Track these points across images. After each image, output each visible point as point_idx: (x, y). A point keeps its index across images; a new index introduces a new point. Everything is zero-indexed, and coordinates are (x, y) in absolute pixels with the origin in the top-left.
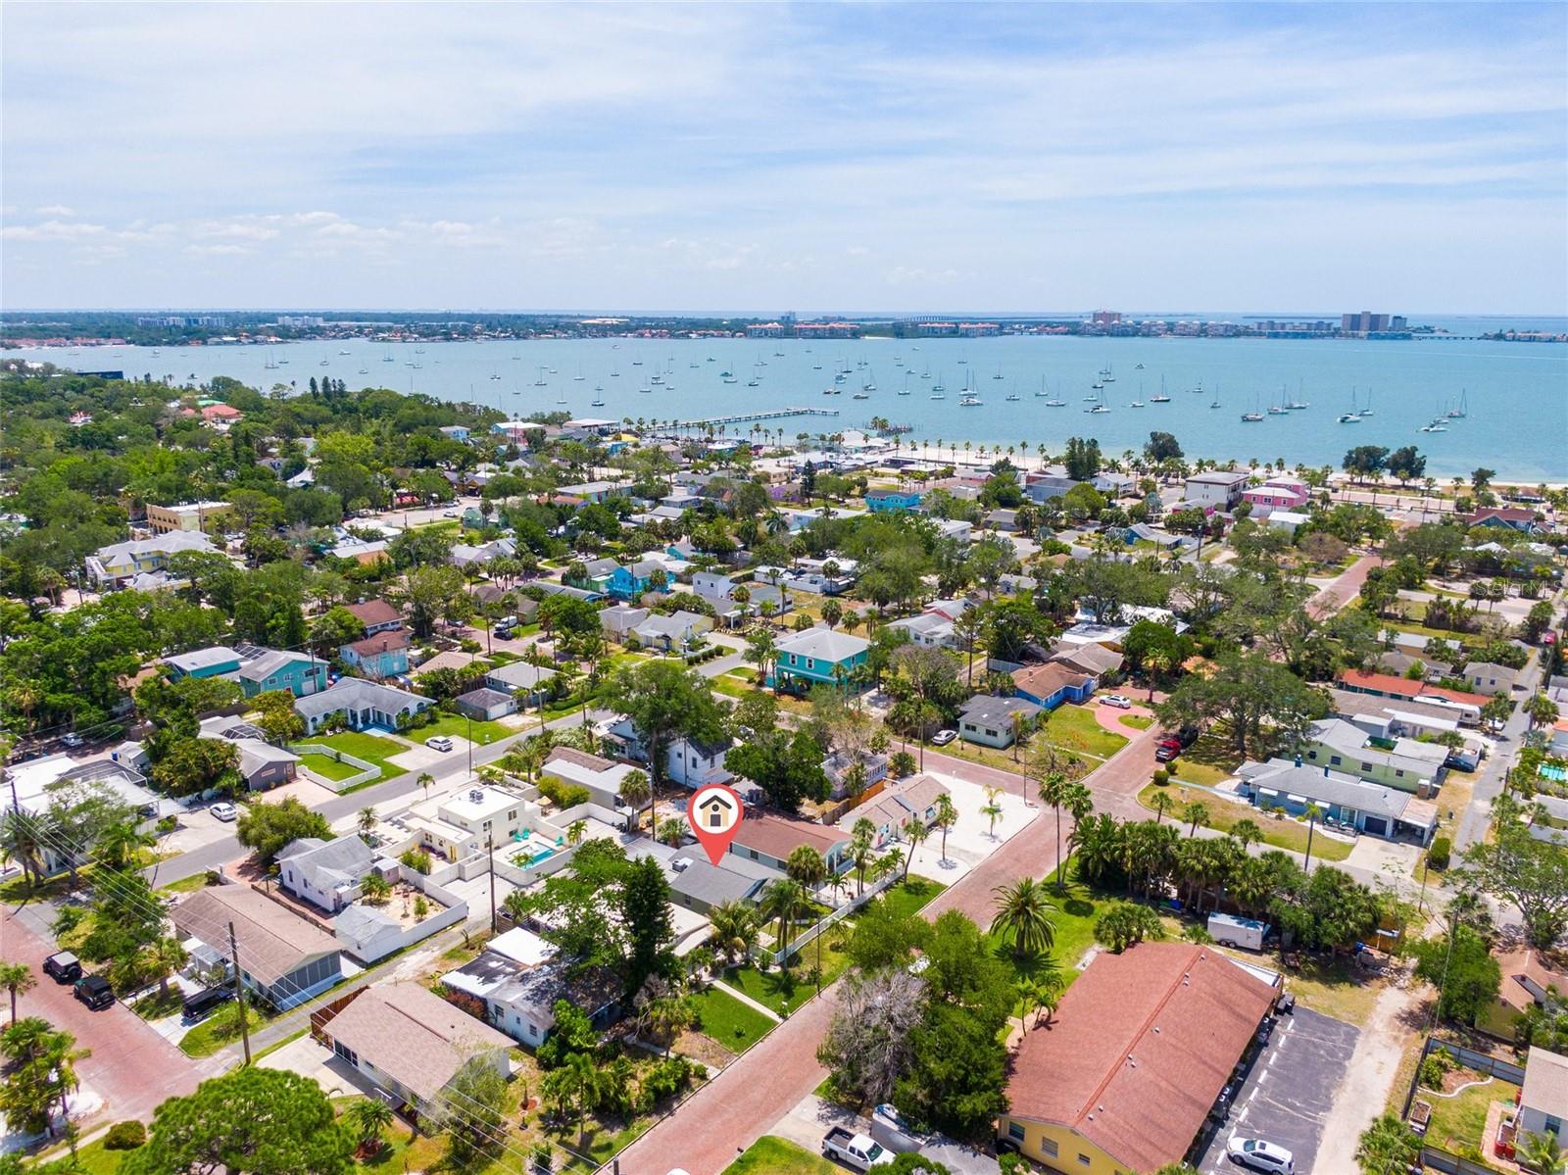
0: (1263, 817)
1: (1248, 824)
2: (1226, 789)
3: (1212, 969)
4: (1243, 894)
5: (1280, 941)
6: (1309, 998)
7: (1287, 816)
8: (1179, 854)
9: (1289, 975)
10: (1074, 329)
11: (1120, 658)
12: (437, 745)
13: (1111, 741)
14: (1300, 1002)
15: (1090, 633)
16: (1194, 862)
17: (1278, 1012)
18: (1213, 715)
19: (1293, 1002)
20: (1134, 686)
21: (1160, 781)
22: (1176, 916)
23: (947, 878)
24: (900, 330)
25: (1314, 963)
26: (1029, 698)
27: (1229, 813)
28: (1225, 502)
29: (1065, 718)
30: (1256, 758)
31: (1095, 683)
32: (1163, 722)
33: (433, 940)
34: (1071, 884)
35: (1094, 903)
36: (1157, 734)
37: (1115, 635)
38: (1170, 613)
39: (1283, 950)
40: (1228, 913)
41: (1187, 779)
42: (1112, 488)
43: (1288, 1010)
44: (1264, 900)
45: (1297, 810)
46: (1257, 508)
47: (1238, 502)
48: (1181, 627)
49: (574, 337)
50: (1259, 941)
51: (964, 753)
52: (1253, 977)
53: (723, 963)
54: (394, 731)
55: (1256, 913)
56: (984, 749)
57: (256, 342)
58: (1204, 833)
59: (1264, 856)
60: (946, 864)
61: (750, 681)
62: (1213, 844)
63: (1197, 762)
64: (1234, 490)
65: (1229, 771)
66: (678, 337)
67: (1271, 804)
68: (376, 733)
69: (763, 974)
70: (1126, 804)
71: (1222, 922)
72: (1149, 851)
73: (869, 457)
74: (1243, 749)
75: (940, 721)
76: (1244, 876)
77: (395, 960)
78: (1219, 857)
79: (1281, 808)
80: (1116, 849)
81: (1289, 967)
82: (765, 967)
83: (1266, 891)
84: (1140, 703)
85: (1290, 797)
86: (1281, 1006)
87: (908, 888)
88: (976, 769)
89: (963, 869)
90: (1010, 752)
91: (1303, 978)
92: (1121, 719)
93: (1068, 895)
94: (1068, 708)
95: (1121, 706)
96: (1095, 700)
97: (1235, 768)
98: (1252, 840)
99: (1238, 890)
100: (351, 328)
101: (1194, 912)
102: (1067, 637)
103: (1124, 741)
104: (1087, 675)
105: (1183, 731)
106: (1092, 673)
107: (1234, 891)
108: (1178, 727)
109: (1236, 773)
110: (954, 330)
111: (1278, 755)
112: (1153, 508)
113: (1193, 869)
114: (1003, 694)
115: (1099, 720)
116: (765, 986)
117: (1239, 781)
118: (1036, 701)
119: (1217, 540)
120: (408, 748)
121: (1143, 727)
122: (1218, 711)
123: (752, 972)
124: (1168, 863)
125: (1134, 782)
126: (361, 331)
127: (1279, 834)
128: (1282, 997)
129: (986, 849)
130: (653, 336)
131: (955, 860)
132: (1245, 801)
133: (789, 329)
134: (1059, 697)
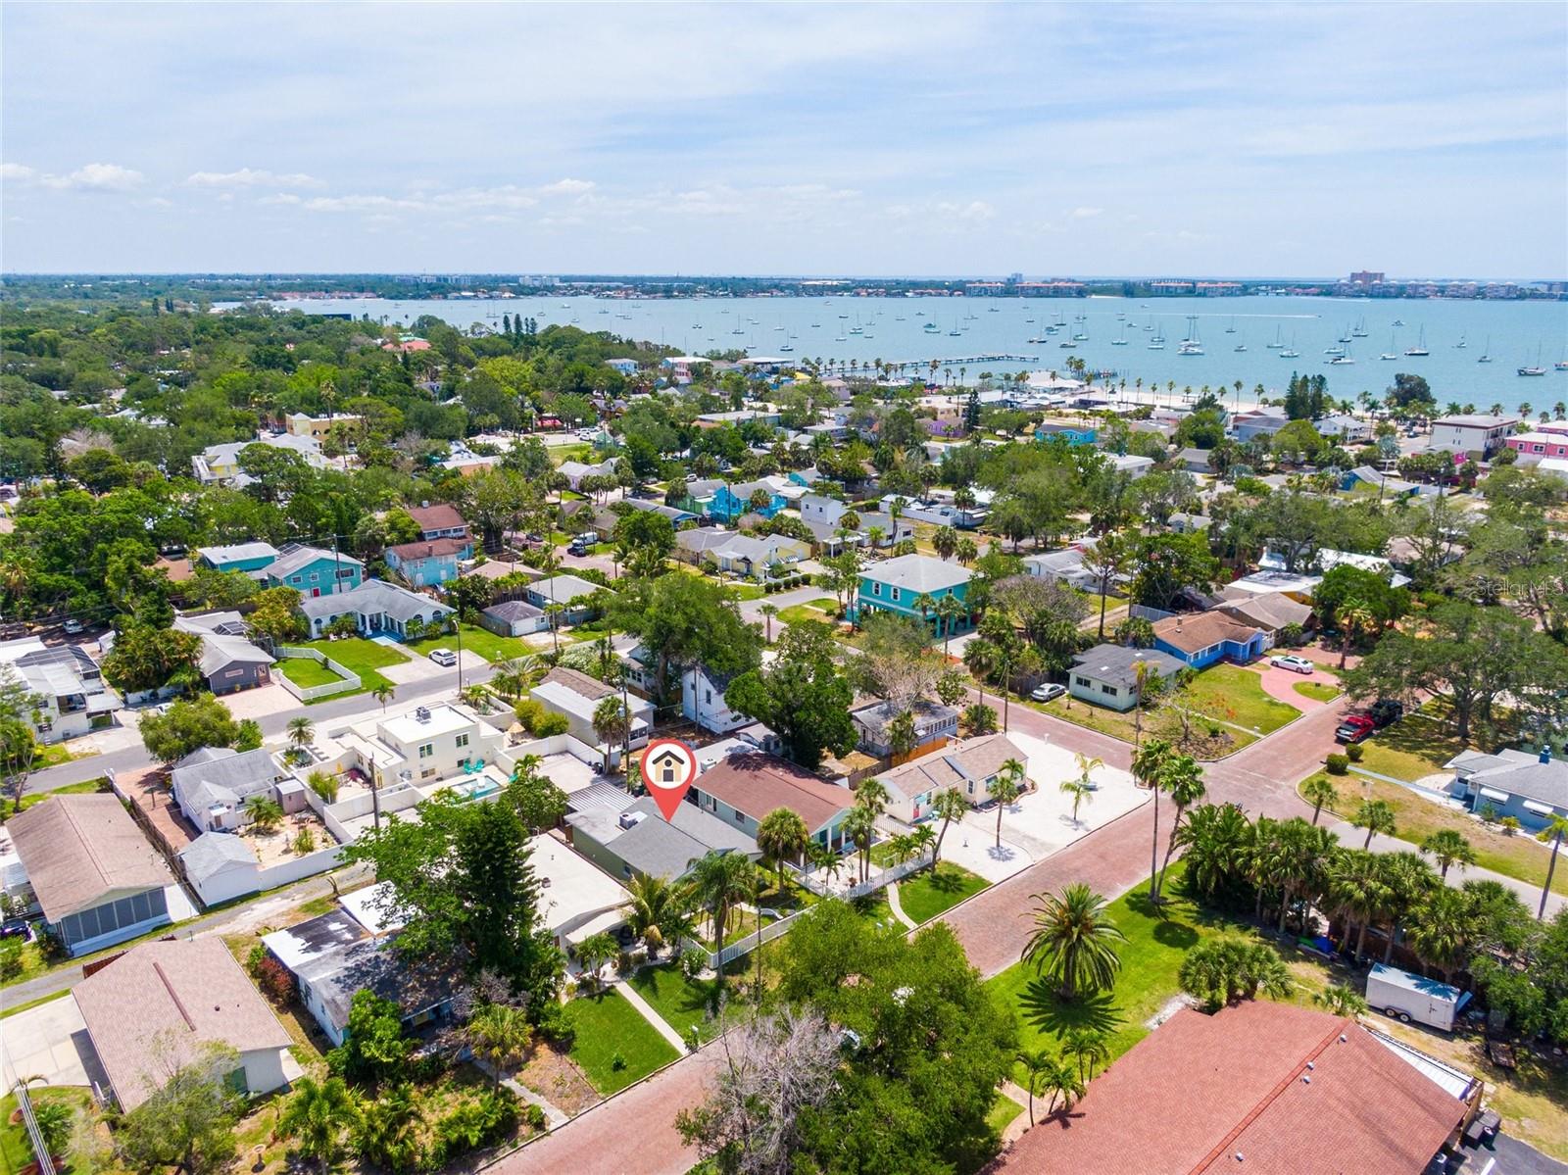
0: (1483, 829)
1: (1452, 837)
2: (1433, 786)
3: (1357, 1059)
4: (1428, 942)
5: (1485, 1021)
6: (1525, 1122)
7: (1520, 832)
8: (1331, 872)
9: (1496, 1079)
10: (1329, 291)
11: (1308, 610)
12: (439, 659)
13: (1276, 712)
14: (1508, 1129)
15: (1274, 582)
16: (1351, 886)
17: (1467, 1141)
18: (1422, 685)
19: (1496, 1129)
20: (1324, 647)
21: (1335, 768)
22: (1322, 963)
23: (994, 872)
24: (1129, 290)
25: (1542, 1064)
26: (1172, 651)
27: (1429, 820)
28: (1482, 449)
29: (1219, 680)
30: (1482, 747)
31: (1267, 640)
32: (1350, 690)
33: (303, 884)
34: (1171, 899)
35: (1200, 929)
36: (1344, 708)
37: (1306, 585)
38: (1386, 561)
39: (1490, 1036)
40: (1402, 968)
41: (1375, 768)
42: (1339, 432)
43: (1486, 1140)
44: (1461, 955)
45: (1535, 823)
46: (1523, 458)
47: (1498, 449)
48: (1399, 581)
49: (790, 295)
50: (1450, 1018)
51: (1069, 713)
52: (1428, 1080)
53: (640, 959)
54: (402, 641)
55: (1448, 973)
56: (1097, 711)
57: (491, 297)
58: (1384, 845)
59: (1468, 887)
60: (999, 853)
61: (829, 613)
62: (1385, 861)
63: (1395, 747)
64: (1495, 436)
65: (1440, 762)
66: (894, 295)
67: (1495, 812)
68: (383, 641)
69: (688, 980)
70: (1279, 795)
71: (1388, 982)
72: (1285, 863)
73: (1057, 397)
74: (1465, 735)
75: (1043, 670)
76: (1432, 915)
77: (244, 905)
78: (1394, 882)
79: (1512, 819)
80: (1238, 855)
81: (1498, 1066)
82: (695, 970)
83: (1467, 943)
84: (1327, 668)
85: (1527, 804)
86: (1474, 1132)
87: (936, 881)
88: (1079, 735)
89: (1021, 861)
90: (1130, 717)
91: (1520, 1087)
92: (1296, 687)
93: (1164, 914)
94: (1227, 669)
95: (1300, 671)
96: (1266, 661)
97: (1448, 760)
98: (1456, 860)
99: (1421, 935)
100: (582, 288)
101: (1351, 959)
102: (1239, 584)
103: (1294, 713)
104: (1259, 630)
105: (1378, 705)
106: (1266, 627)
107: (1413, 936)
108: (1373, 699)
109: (1448, 766)
110: (1191, 290)
111: (1518, 746)
112: (1388, 453)
113: (1350, 896)
114: (1137, 643)
115: (1265, 686)
116: (685, 998)
117: (1452, 777)
118: (1180, 655)
119: (1466, 490)
120: (409, 660)
121: (1326, 698)
122: (1432, 680)
123: (675, 976)
124: (1316, 885)
125: (1297, 767)
126: (589, 289)
127: (1506, 856)
128: (1477, 1116)
129: (1061, 838)
130: (869, 294)
131: (1014, 849)
132: (1457, 805)
133: (1011, 289)
134: (1215, 655)
